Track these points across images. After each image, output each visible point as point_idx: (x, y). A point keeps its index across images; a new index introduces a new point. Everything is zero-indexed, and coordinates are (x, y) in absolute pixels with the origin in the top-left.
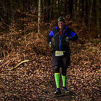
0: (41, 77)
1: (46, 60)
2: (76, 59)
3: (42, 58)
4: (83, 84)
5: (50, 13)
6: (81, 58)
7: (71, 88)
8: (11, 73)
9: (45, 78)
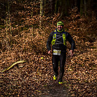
0: (38, 81)
1: (46, 60)
2: (82, 60)
3: (42, 58)
4: (86, 89)
5: (56, 6)
6: (88, 58)
7: (71, 94)
8: (3, 76)
9: (42, 82)
